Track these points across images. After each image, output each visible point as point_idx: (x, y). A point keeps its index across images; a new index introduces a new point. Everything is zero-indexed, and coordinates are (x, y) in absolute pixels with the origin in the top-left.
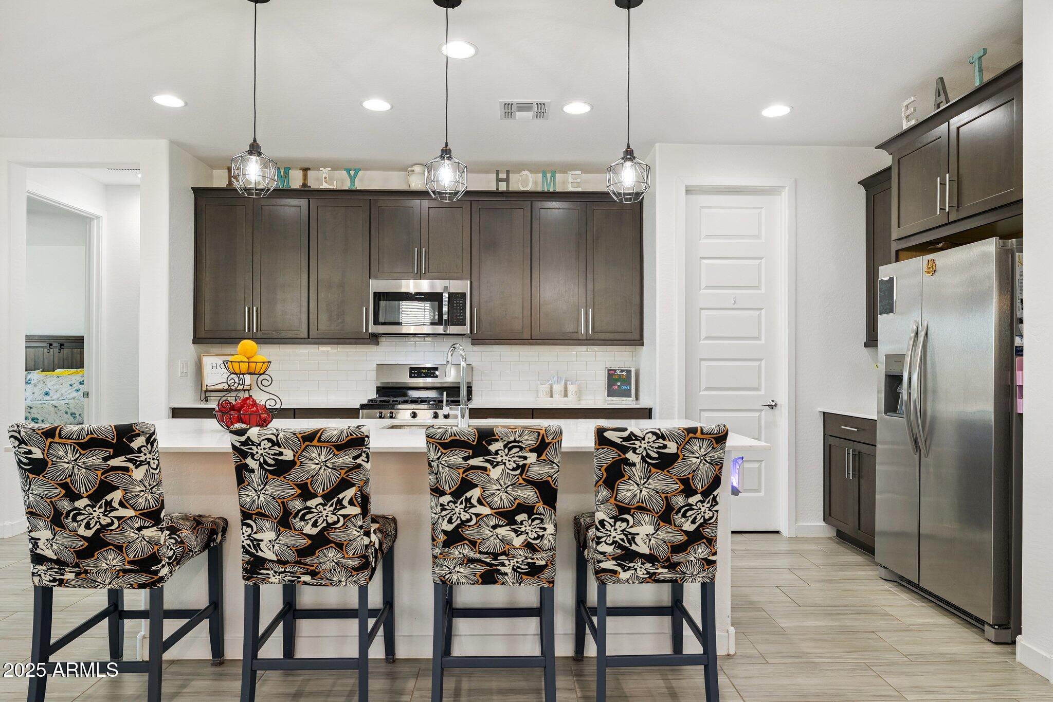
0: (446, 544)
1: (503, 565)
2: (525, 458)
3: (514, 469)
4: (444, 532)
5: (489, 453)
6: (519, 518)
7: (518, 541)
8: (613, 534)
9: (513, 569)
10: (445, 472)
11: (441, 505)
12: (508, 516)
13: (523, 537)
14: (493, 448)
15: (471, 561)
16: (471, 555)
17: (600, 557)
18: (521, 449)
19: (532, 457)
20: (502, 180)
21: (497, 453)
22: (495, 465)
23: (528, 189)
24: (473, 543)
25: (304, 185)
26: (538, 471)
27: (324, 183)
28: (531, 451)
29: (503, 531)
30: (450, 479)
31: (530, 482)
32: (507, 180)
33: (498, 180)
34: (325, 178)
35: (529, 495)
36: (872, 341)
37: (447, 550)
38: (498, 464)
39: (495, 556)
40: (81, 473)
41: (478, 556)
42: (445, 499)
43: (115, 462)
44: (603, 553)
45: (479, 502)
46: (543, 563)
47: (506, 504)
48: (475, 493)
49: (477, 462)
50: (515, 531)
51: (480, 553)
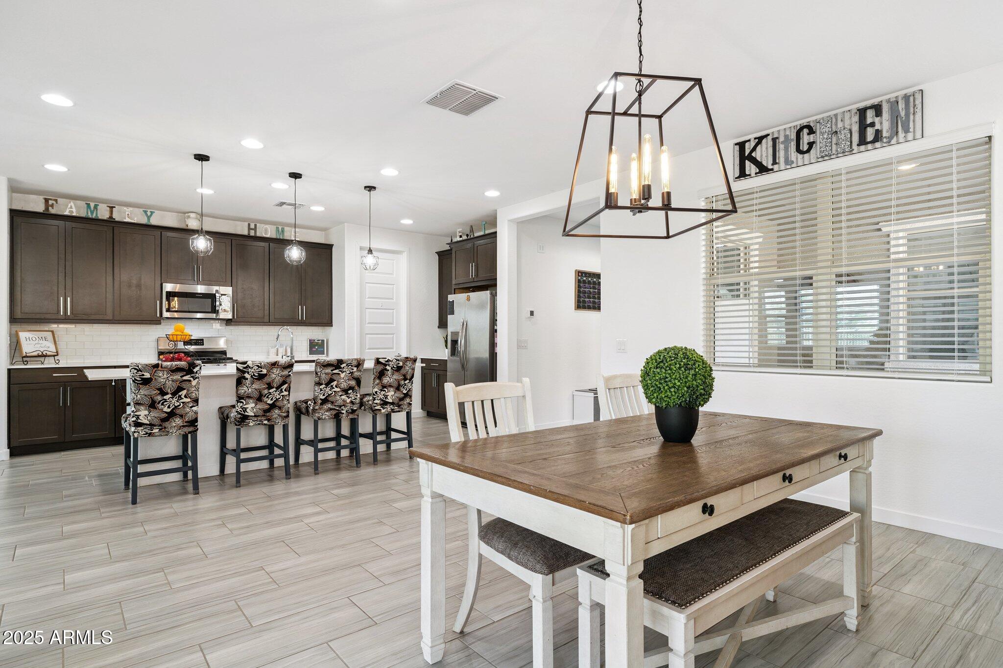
0: (322, 404)
1: (343, 410)
2: (353, 369)
3: (349, 374)
4: (321, 399)
5: (341, 368)
6: (349, 392)
7: (348, 401)
8: (380, 396)
9: (346, 411)
10: (323, 376)
11: (321, 389)
12: (345, 391)
13: (350, 399)
14: (342, 366)
15: (331, 409)
16: (332, 407)
17: (375, 405)
18: (352, 366)
19: (355, 369)
20: (252, 229)
21: (344, 368)
22: (343, 372)
23: (268, 236)
24: (332, 403)
25: (111, 217)
26: (357, 374)
27: (127, 218)
28: (355, 367)
29: (344, 397)
30: (324, 378)
31: (354, 378)
32: (255, 229)
33: (249, 229)
34: (128, 215)
35: (353, 383)
36: (443, 324)
37: (322, 406)
38: (344, 372)
39: (340, 406)
40: (169, 383)
41: (334, 407)
42: (322, 387)
43: (185, 378)
44: (376, 403)
45: (336, 386)
46: (356, 408)
47: (346, 387)
48: (335, 383)
49: (336, 371)
50: (348, 397)
51: (335, 406)
